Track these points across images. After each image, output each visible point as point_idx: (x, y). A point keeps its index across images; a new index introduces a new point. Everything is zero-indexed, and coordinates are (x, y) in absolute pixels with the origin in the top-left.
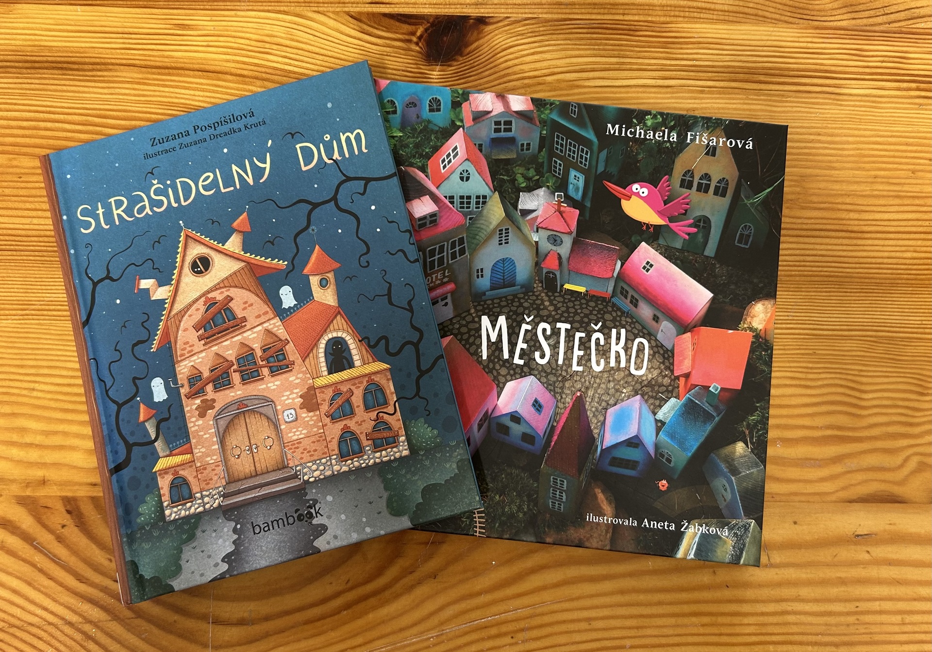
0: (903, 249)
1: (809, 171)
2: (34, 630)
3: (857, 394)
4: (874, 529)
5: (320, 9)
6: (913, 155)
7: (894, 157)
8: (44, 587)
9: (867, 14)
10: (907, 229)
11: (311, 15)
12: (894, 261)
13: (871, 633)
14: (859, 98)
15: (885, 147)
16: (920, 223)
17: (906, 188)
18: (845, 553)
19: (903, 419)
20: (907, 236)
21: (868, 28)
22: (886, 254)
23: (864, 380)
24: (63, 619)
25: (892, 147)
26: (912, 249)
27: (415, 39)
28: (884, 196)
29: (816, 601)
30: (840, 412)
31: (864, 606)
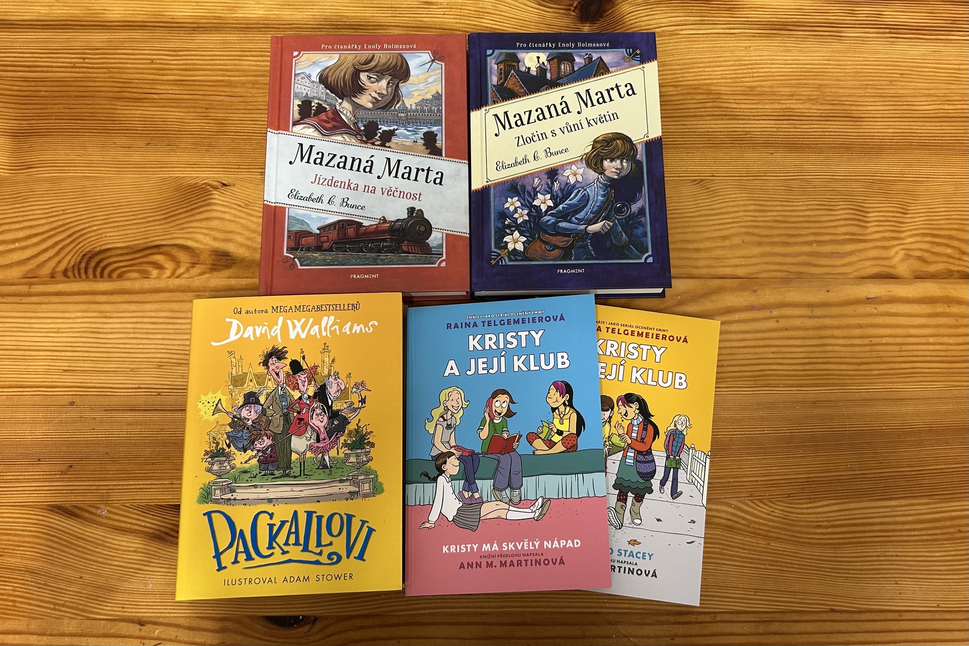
0: (887, 127)
1: (824, 82)
3: (863, 214)
4: (879, 295)
6: (888, 71)
7: (878, 73)
10: (888, 115)
12: (882, 134)
13: (880, 356)
14: (851, 38)
17: (887, 91)
18: (861, 309)
19: (894, 228)
22: (877, 130)
23: (867, 205)
25: (876, 67)
26: (892, 127)
27: (572, 9)
28: (872, 96)
29: (844, 338)
30: (852, 225)
31: (875, 340)
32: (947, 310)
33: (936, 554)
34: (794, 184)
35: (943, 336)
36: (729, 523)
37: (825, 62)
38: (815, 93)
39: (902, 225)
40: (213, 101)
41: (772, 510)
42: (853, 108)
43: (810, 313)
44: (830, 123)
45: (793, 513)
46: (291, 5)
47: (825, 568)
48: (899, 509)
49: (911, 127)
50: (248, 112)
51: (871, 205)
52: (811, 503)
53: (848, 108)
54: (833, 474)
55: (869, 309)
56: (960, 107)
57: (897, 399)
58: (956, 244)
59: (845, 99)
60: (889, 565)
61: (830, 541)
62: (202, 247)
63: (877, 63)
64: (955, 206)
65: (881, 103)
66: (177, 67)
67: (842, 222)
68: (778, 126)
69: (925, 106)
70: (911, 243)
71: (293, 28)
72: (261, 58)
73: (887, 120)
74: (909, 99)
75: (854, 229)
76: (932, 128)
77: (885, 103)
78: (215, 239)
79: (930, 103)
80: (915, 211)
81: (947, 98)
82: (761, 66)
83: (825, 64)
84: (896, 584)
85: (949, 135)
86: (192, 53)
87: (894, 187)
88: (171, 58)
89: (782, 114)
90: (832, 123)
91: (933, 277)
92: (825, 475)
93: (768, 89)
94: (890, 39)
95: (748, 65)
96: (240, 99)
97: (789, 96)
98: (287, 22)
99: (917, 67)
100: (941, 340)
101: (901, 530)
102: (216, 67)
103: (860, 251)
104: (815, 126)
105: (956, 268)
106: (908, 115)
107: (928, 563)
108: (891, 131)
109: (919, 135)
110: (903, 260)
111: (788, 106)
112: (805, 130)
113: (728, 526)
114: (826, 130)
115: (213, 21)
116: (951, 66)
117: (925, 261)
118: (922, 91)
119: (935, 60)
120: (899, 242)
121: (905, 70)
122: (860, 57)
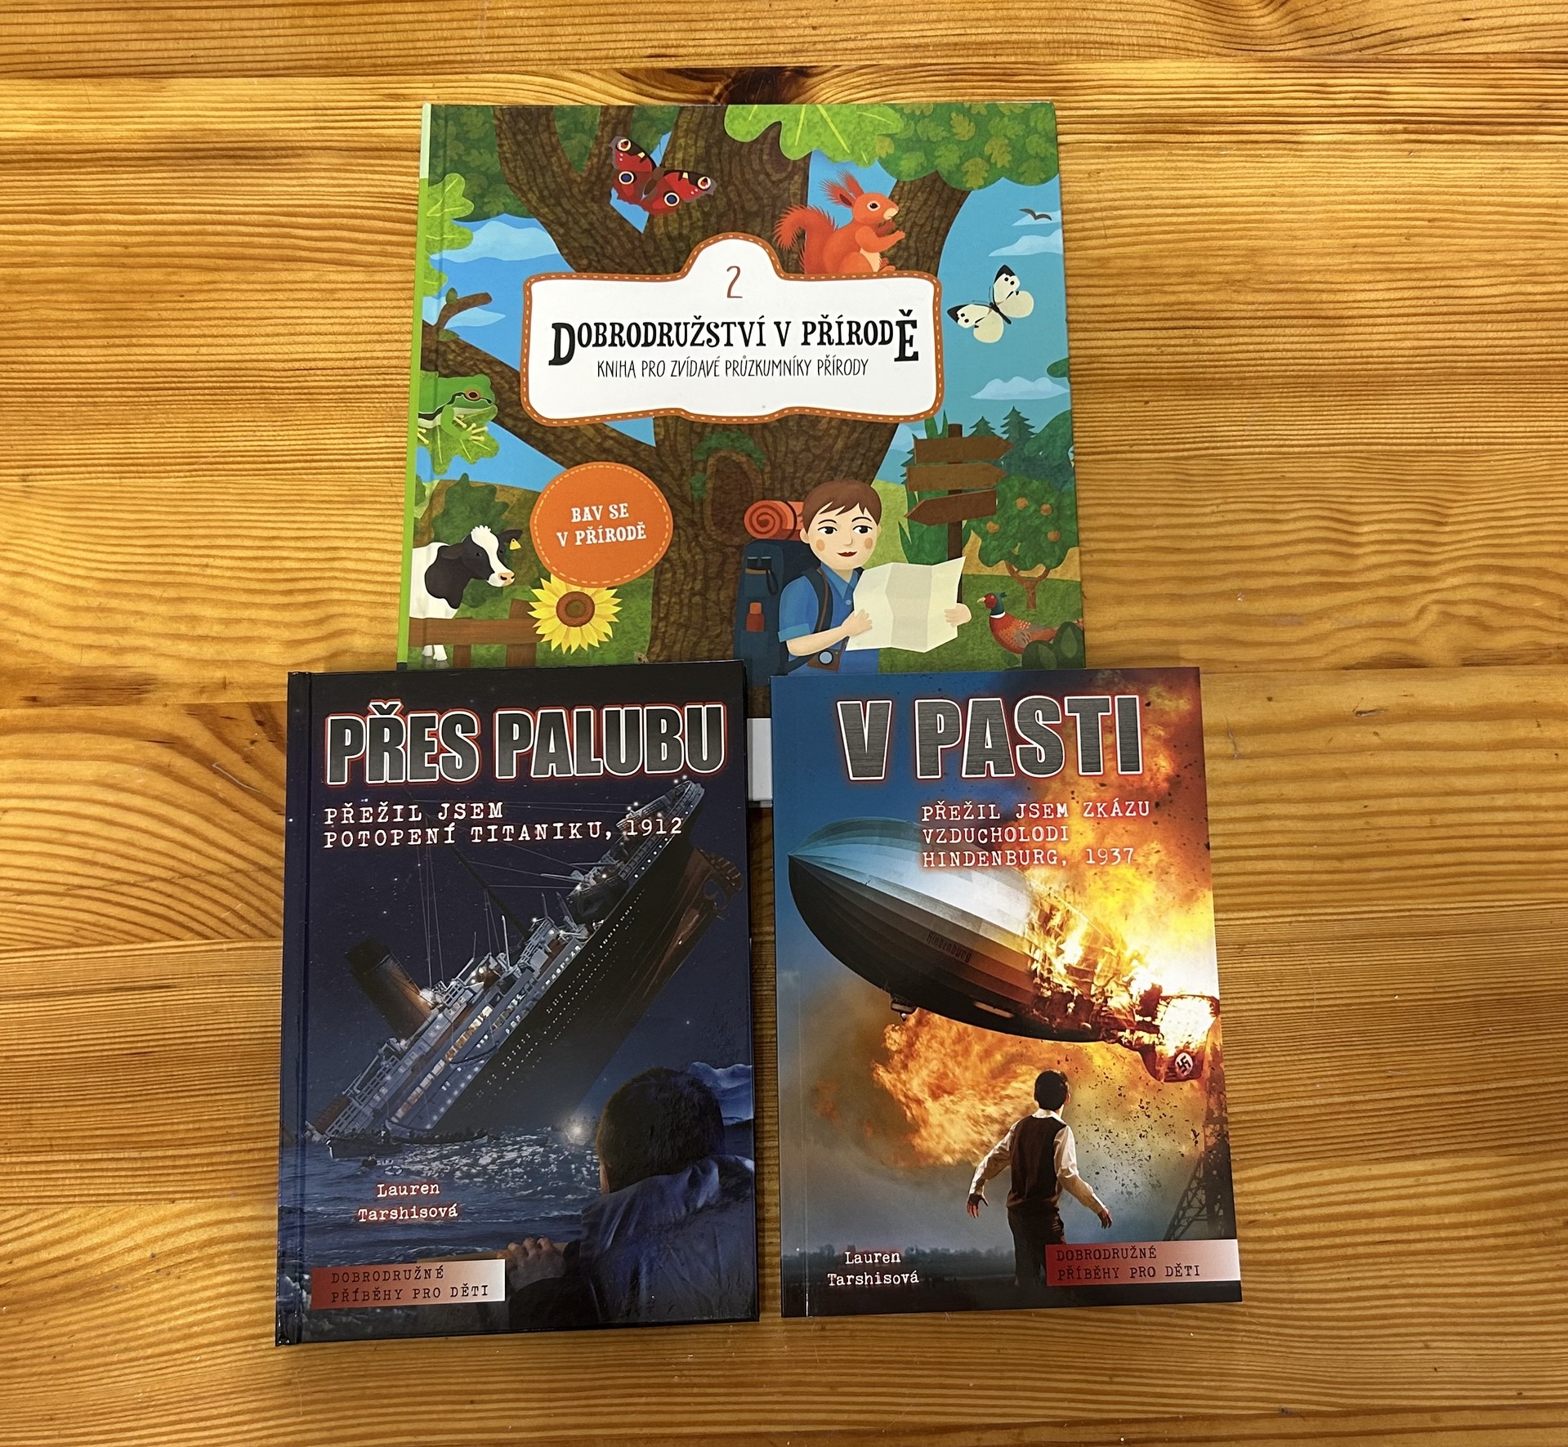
32: (1535, 733)
33: (1516, 1279)
34: (1193, 467)
35: (1527, 790)
37: (1264, 199)
38: (1241, 267)
39: (1433, 550)
42: (1324, 297)
43: (1230, 750)
44: (1272, 331)
46: (96, 110)
47: (1268, 1317)
48: (1431, 1179)
49: (1453, 335)
51: (1364, 508)
53: (1313, 297)
54: (1283, 1105)
55: (1363, 735)
56: (1558, 287)
57: (1425, 934)
58: (1551, 585)
59: (1307, 278)
60: (1412, 1305)
61: (1278, 1256)
63: (1375, 197)
64: (1550, 503)
65: (1386, 285)
67: (1301, 548)
68: (1161, 342)
69: (1482, 288)
70: (1454, 588)
71: (98, 159)
72: (26, 227)
73: (1400, 320)
74: (1449, 274)
75: (1327, 562)
76: (1499, 335)
77: (1394, 285)
79: (1494, 281)
80: (1462, 518)
81: (1532, 270)
82: (1124, 212)
83: (1264, 205)
84: (1427, 1348)
85: (1536, 349)
87: (1416, 466)
89: (1168, 315)
90: (1280, 331)
91: (1504, 661)
92: (1266, 1107)
93: (1137, 263)
94: (1406, 146)
95: (1095, 210)
97: (1185, 275)
98: (85, 147)
99: (1465, 204)
100: (1522, 799)
101: (1437, 1227)
103: (1342, 608)
104: (1241, 340)
105: (1554, 640)
106: (1445, 309)
107: (1498, 1300)
108: (1408, 344)
109: (1470, 351)
110: (1433, 625)
111: (1183, 297)
112: (1219, 349)
114: (1264, 347)
116: (1539, 200)
117: (1485, 628)
118: (1475, 256)
119: (1501, 187)
120: (1428, 586)
121: (1440, 211)
122: (1341, 186)
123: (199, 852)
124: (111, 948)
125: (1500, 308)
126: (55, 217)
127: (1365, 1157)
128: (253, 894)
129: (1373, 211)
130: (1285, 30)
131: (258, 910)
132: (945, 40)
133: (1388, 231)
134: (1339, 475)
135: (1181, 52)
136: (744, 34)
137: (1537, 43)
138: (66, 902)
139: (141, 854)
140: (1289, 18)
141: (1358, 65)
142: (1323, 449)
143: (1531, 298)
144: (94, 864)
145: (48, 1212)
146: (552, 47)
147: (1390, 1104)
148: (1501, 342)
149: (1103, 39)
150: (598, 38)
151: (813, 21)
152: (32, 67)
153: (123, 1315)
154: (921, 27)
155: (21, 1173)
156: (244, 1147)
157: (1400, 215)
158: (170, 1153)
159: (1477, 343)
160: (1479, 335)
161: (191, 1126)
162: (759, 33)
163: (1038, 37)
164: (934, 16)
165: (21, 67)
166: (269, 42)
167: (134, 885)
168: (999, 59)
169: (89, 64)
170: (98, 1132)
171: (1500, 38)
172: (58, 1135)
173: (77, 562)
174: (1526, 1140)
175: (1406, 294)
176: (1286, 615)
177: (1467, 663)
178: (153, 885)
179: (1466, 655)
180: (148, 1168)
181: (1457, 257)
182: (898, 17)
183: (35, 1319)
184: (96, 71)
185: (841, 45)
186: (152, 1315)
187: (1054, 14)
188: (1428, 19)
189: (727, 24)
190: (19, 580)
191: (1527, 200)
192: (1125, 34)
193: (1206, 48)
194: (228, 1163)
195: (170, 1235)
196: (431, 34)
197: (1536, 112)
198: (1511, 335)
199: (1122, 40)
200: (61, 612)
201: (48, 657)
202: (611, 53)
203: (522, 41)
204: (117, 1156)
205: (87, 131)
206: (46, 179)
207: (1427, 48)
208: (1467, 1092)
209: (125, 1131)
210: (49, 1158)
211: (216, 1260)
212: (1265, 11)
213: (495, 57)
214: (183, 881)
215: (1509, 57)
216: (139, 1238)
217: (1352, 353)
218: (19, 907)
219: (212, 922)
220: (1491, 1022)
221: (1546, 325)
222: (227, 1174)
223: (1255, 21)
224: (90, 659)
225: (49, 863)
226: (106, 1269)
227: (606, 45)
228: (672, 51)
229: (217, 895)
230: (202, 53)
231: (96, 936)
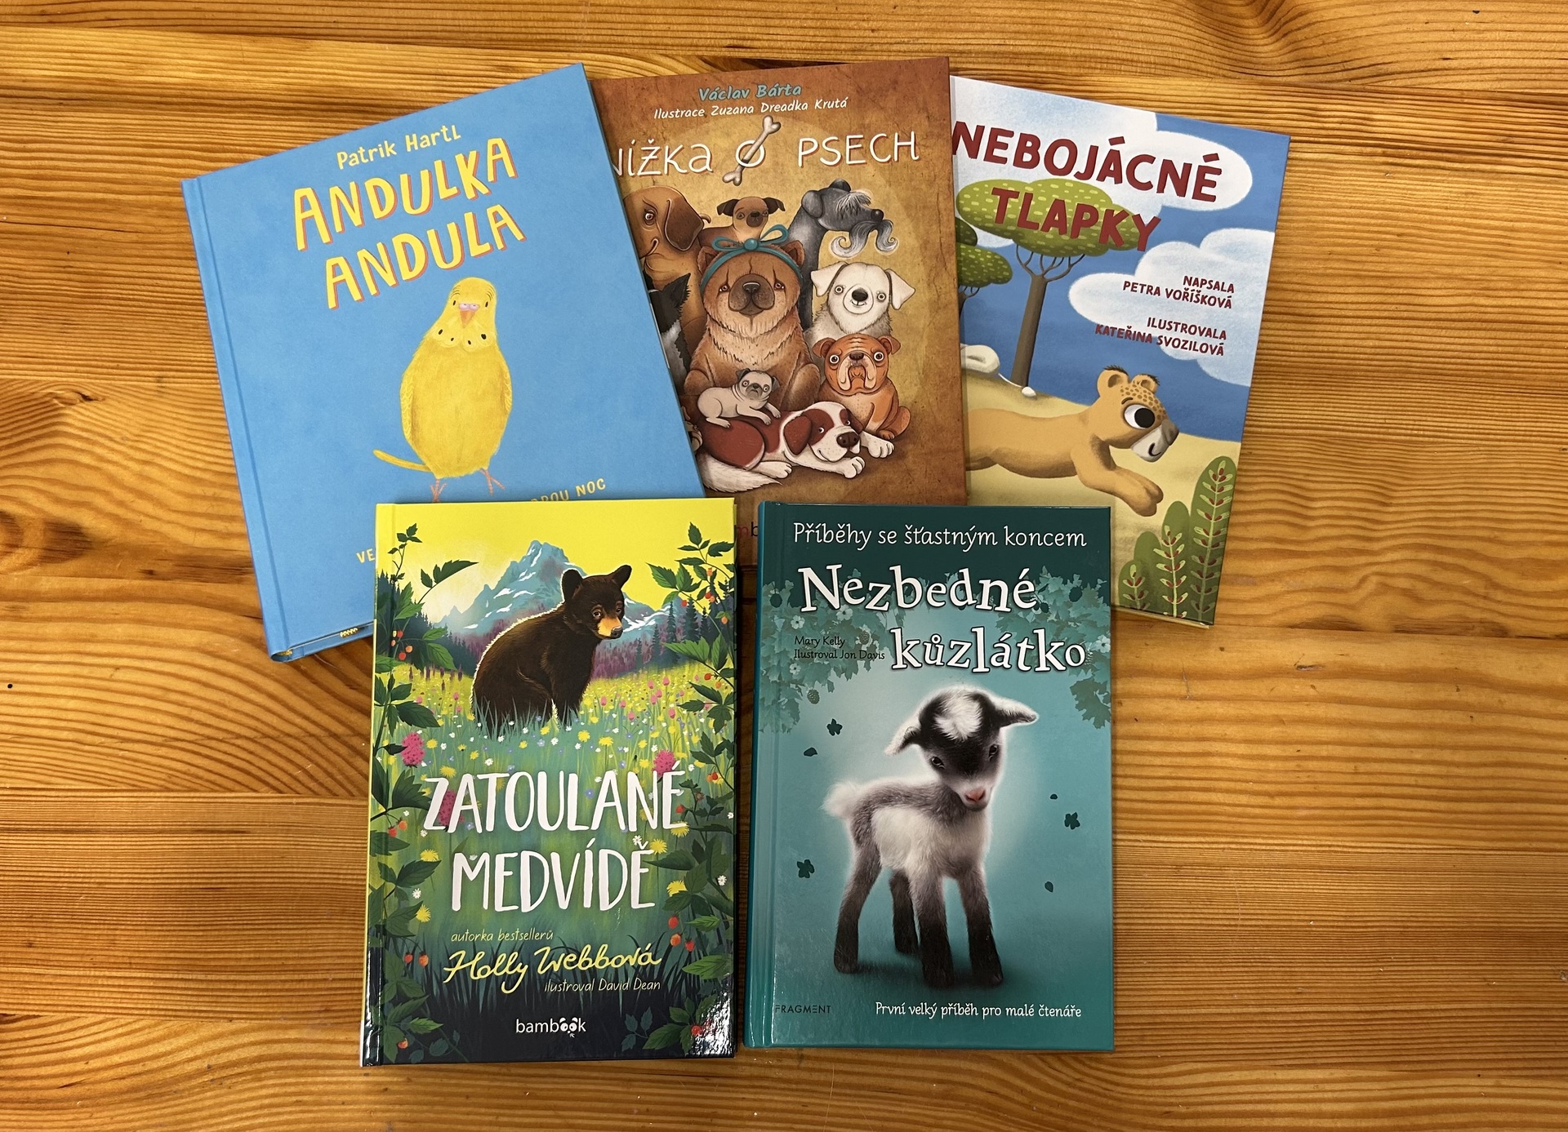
0: (1363, 336)
2: (291, 742)
3: (1303, 502)
4: (1322, 660)
5: (668, 52)
6: (1376, 229)
7: (1355, 231)
8: (308, 692)
9: (1323, 69)
10: (1368, 314)
11: (657, 58)
12: (1351, 349)
13: (1316, 783)
14: (1312, 163)
15: (1343, 219)
16: (1385, 307)
17: (1368, 267)
18: (1285, 688)
19: (1358, 533)
20: (1369, 321)
21: (1324, 85)
22: (1341, 342)
23: (1311, 485)
24: (326, 730)
25: (1352, 220)
26: (1373, 336)
28: (1340, 275)
29: (1247, 742)
30: (1280, 522)
31: (1307, 751)
32: (1455, 696)
35: (1442, 747)
36: (992, 1099)
39: (1376, 528)
40: (82, 238)
41: (1078, 1076)
42: (1300, 296)
43: (1184, 692)
45: (1118, 1084)
46: (248, 63)
48: (1328, 1087)
49: (1410, 338)
50: (145, 261)
51: (1319, 486)
52: (1155, 1066)
54: (1203, 1011)
55: (1300, 687)
56: (1508, 302)
58: (1481, 567)
62: (32, 514)
63: (1353, 211)
64: (1485, 493)
65: (1355, 290)
66: (23, 172)
67: (1263, 517)
69: (1442, 298)
70: (1393, 562)
71: (246, 106)
72: (180, 161)
73: (1365, 321)
74: (1412, 283)
75: (1283, 531)
76: (1452, 340)
77: (1362, 290)
78: (58, 500)
79: (1452, 292)
80: (1405, 501)
81: (1485, 285)
85: (1483, 355)
86: (53, 146)
87: (1368, 452)
88: (13, 154)
91: (1430, 629)
92: (1188, 1011)
94: (1384, 168)
96: (134, 237)
98: (236, 95)
99: (1431, 222)
100: (1438, 755)
102: (95, 175)
103: (1290, 573)
106: (1405, 314)
108: (1371, 343)
109: (1424, 353)
110: (1371, 595)
113: (989, 1105)
115: (98, 88)
116: (1497, 223)
117: (1418, 599)
118: (1436, 269)
119: (1465, 209)
120: (1371, 559)
121: (1408, 227)
122: (1322, 199)
123: (280, 716)
124: (197, 794)
125: (1455, 316)
126: (205, 154)
127: (1272, 1063)
128: (322, 756)
129: (1349, 224)
130: (1285, 58)
131: (325, 771)
132: (986, 49)
133: (1360, 242)
134: (1300, 455)
135: (1193, 72)
136: (812, 32)
137: (1507, 84)
138: (163, 751)
139: (231, 715)
140: (1290, 48)
141: (1348, 94)
142: (1287, 431)
143: (1483, 309)
144: (190, 720)
145: (122, 1022)
146: (644, 33)
147: (1298, 1018)
148: (1453, 347)
149: (1124, 56)
150: (685, 27)
151: (873, 25)
152: (197, 22)
153: (179, 1117)
154: (966, 35)
155: (103, 986)
156: (296, 977)
157: (1372, 228)
158: (232, 978)
159: (1431, 346)
160: (1434, 339)
161: (252, 955)
162: (824, 32)
163: (1067, 51)
164: (978, 27)
165: (188, 22)
166: (401, 14)
167: (221, 741)
168: (1032, 68)
169: (245, 23)
170: (172, 955)
171: (1474, 77)
172: (137, 955)
173: (198, 456)
174: (1415, 1058)
175: (1373, 299)
176: (1242, 576)
177: (1397, 631)
178: (239, 742)
179: (1398, 623)
180: (212, 990)
181: (1420, 269)
182: (947, 26)
183: (105, 1114)
184: (251, 30)
185: (895, 47)
186: (204, 1118)
187: (1083, 31)
188: (1412, 57)
189: (798, 23)
190: (147, 468)
191: (1486, 222)
192: (1145, 53)
193: (1214, 70)
194: (281, 990)
195: (225, 1050)
196: (541, 15)
197: (1502, 145)
198: (1462, 341)
199: (1142, 58)
200: (179, 498)
201: (165, 537)
202: (695, 41)
203: (619, 26)
204: (186, 977)
205: (240, 81)
206: (200, 121)
207: (1409, 82)
208: (1367, 1012)
209: (196, 956)
210: (127, 974)
211: (263, 1075)
212: (1270, 40)
213: (595, 38)
214: (265, 741)
215: (1481, 95)
216: (199, 1051)
217: (1321, 348)
218: (121, 753)
219: (286, 779)
220: (1394, 951)
221: (1493, 334)
222: (280, 1000)
223: (1260, 49)
224: (202, 541)
225: (152, 717)
226: (168, 1076)
227: (691, 35)
228: (748, 43)
229: (293, 756)
230: (343, 19)
231: (185, 783)
